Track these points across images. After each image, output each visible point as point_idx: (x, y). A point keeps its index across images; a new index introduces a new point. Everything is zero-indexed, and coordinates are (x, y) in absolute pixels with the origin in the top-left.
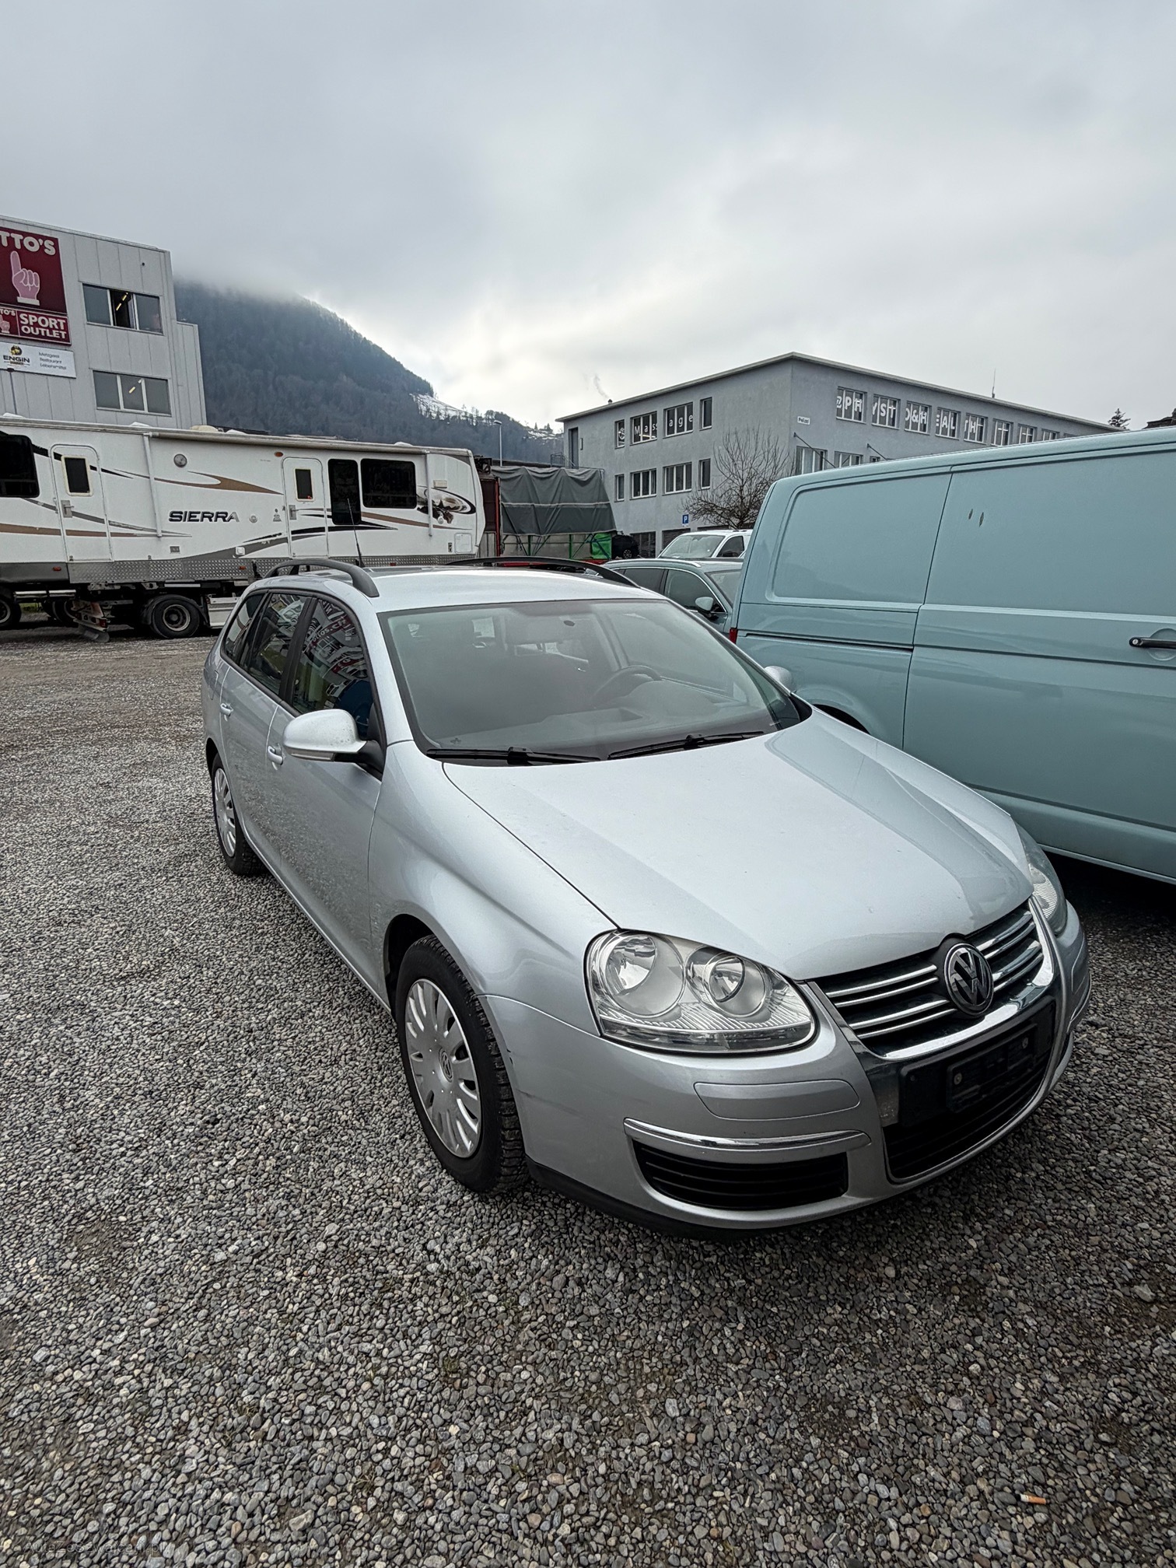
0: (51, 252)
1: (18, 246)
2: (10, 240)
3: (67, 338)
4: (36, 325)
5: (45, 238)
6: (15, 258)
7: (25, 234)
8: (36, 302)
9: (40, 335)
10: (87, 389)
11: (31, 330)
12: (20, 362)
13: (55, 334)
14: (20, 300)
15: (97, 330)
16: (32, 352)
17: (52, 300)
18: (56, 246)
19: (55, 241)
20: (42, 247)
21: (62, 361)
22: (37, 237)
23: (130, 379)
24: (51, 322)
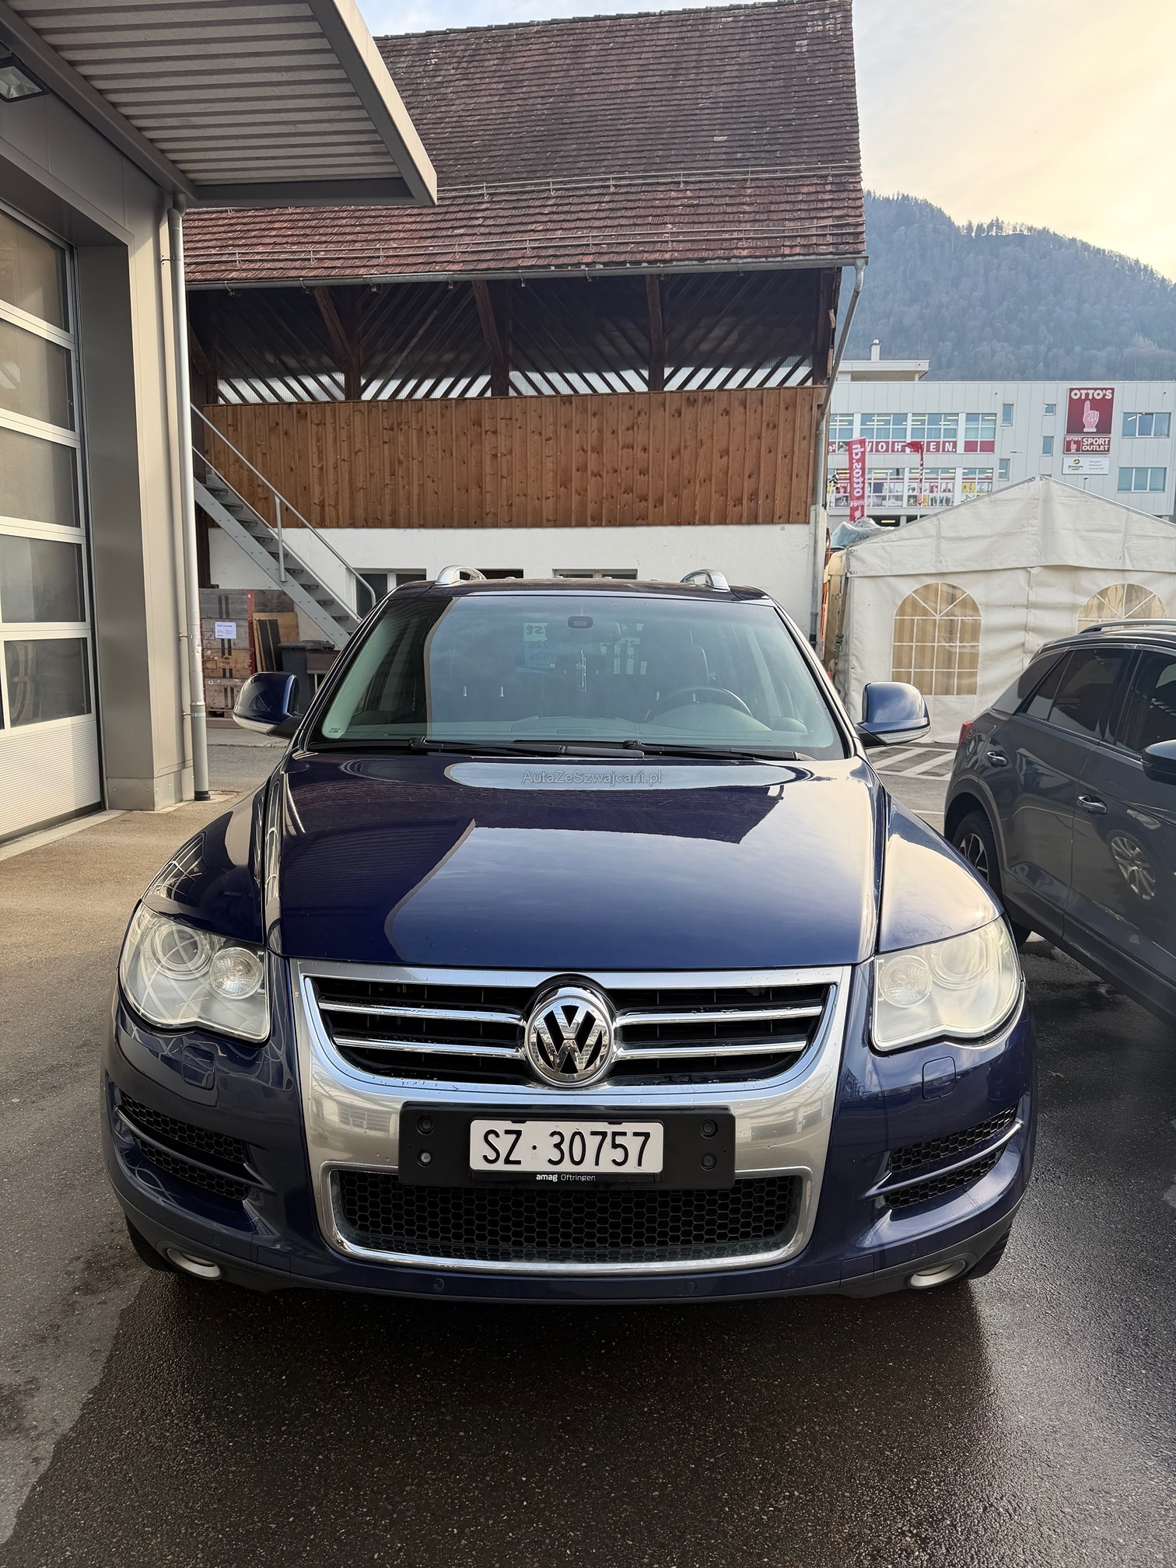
0: (1109, 397)
1: (1090, 397)
2: (1087, 394)
3: (1108, 450)
4: (1092, 444)
5: (1106, 389)
6: (1087, 404)
7: (1095, 389)
8: (1095, 430)
9: (1092, 451)
10: (1114, 480)
11: (1088, 448)
12: (1077, 468)
13: (1102, 448)
14: (1085, 430)
15: (1127, 441)
16: (1085, 461)
17: (1104, 427)
18: (1113, 393)
19: (1113, 389)
20: (1105, 395)
21: (1103, 463)
22: (1102, 389)
23: (1142, 471)
24: (1100, 441)
